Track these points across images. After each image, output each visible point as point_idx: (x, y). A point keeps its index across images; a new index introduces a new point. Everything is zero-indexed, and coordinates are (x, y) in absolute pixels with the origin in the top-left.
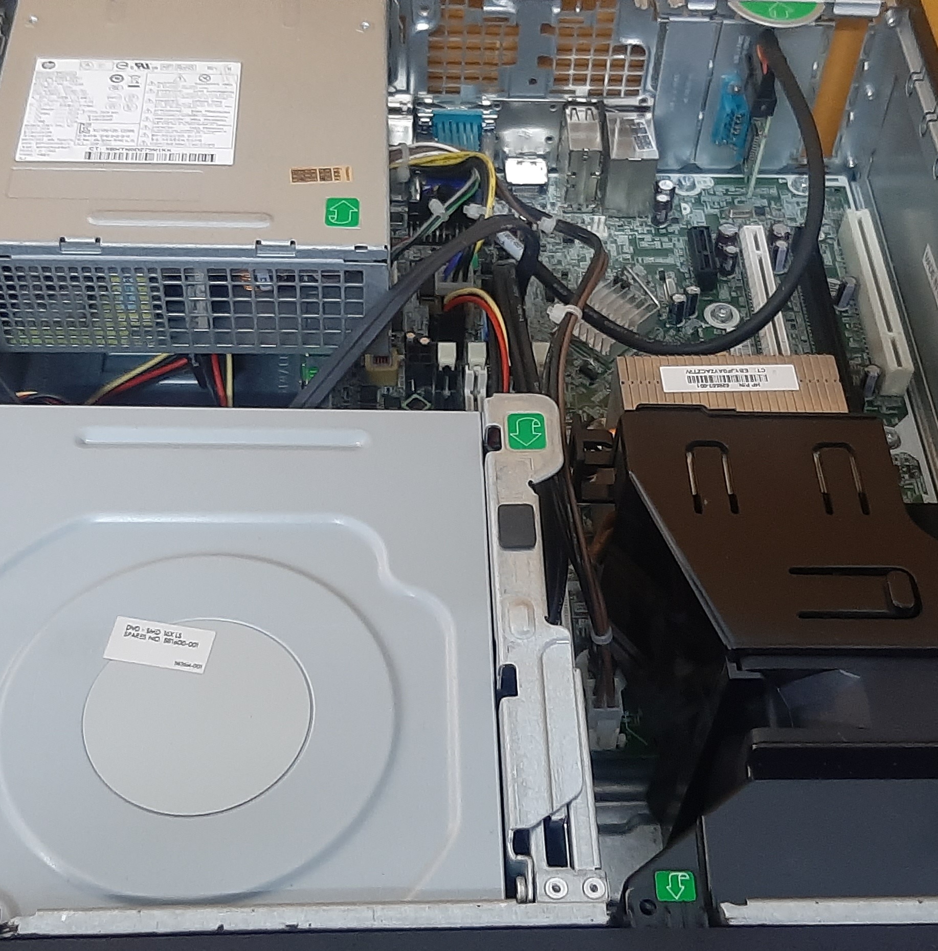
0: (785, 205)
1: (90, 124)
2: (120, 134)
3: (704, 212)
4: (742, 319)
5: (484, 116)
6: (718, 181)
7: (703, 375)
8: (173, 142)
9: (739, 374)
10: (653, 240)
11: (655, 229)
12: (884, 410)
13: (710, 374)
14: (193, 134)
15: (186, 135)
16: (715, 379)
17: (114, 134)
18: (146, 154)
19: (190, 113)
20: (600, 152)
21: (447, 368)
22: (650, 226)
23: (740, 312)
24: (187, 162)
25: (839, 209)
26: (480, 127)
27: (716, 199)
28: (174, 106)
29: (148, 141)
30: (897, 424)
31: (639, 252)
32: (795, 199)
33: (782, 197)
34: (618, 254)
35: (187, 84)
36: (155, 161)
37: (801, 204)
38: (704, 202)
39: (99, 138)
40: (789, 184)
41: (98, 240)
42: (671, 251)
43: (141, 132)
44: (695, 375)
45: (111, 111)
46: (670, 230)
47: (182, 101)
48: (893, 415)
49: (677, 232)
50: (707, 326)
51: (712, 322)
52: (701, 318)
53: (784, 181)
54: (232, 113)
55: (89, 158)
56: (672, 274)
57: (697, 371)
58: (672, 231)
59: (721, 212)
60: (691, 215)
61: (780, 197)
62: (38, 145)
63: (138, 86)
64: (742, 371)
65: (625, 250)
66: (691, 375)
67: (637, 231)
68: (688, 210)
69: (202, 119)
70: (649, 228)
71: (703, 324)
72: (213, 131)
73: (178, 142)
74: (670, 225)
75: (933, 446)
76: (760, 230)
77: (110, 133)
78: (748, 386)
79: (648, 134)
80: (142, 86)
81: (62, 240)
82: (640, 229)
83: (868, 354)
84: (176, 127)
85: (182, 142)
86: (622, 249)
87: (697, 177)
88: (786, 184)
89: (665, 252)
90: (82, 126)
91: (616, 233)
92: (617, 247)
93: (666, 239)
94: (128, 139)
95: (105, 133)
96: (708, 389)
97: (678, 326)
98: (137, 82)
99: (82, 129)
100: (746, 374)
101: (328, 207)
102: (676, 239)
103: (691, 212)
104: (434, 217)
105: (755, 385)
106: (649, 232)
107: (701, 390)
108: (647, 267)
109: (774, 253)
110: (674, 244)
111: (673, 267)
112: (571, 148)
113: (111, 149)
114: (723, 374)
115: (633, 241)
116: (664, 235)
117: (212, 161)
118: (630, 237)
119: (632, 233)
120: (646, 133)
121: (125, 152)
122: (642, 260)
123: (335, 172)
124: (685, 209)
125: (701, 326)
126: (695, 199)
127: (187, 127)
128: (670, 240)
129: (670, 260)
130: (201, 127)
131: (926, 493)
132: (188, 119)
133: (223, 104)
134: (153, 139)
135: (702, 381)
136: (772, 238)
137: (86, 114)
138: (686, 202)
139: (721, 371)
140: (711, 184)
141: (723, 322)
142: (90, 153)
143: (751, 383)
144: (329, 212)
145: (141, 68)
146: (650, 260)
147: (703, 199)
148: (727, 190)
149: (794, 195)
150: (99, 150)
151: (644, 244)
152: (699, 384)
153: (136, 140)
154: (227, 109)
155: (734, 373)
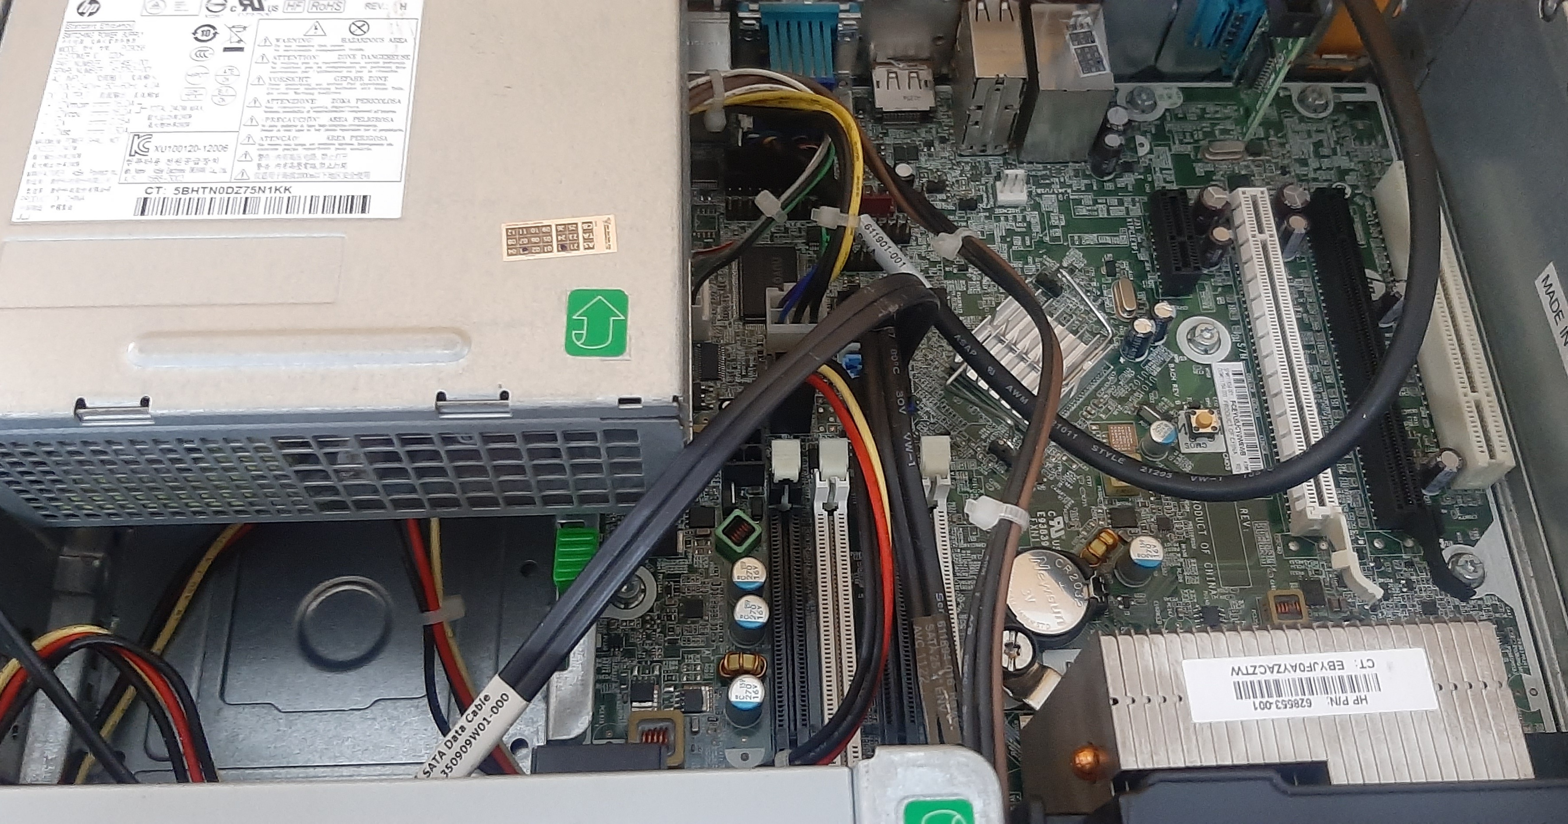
0: (1290, 134)
1: (150, 135)
2: (201, 154)
3: (1170, 150)
4: (1234, 344)
5: (841, 15)
6: (1189, 95)
7: (1262, 678)
8: (295, 170)
9: (1328, 674)
10: (1095, 202)
11: (1098, 181)
12: (1457, 515)
13: (1276, 676)
14: (332, 151)
15: (319, 153)
16: (1284, 688)
17: (193, 156)
18: (247, 199)
19: (329, 106)
20: (1024, 79)
21: (786, 481)
22: (1089, 177)
23: (1231, 333)
24: (319, 215)
25: (1370, 144)
26: (834, 31)
27: (1188, 127)
28: (302, 89)
29: (251, 169)
30: (1478, 540)
31: (1074, 225)
32: (1303, 127)
33: (1286, 121)
34: (1043, 230)
35: (328, 41)
36: (261, 215)
37: (1314, 135)
38: (1170, 131)
39: (162, 165)
40: (1295, 98)
41: (145, 402)
42: (1121, 222)
43: (241, 150)
44: (1249, 678)
45: (188, 104)
46: (1121, 183)
47: (315, 78)
48: (1471, 524)
49: (1130, 188)
50: (1182, 358)
51: (1191, 353)
52: (1173, 345)
53: (1287, 93)
54: (405, 102)
55: (143, 213)
56: (1125, 265)
57: (1251, 670)
58: (1123, 185)
59: (1197, 149)
60: (1151, 156)
61: (1281, 122)
62: (56, 186)
63: (241, 49)
64: (1332, 666)
65: (1054, 222)
66: (1241, 678)
67: (1070, 186)
68: (1147, 148)
69: (350, 116)
70: (1086, 181)
71: (1176, 356)
72: (366, 145)
73: (303, 170)
74: (1120, 176)
75: (1533, 581)
76: (1262, 194)
77: (184, 155)
78: (1346, 703)
79: (1097, 43)
80: (248, 48)
81: (80, 404)
82: (1074, 182)
83: (1427, 406)
84: (307, 138)
85: (310, 171)
86: (1049, 219)
87: (1158, 87)
88: (1290, 96)
89: (1113, 225)
90: (136, 141)
91: (1039, 191)
92: (1041, 215)
93: (1114, 201)
94: (216, 167)
95: (176, 156)
96: (1274, 713)
97: (1138, 360)
98: (240, 41)
99: (135, 148)
100: (1341, 673)
101: (571, 312)
102: (1130, 199)
103: (1151, 152)
104: (763, 218)
105: (1358, 701)
106: (1089, 188)
107: (1261, 715)
108: (1088, 252)
109: (1285, 236)
110: (1127, 208)
111: (1126, 252)
112: (977, 76)
113: (185, 191)
114: (1299, 674)
115: (1065, 206)
116: (1110, 193)
117: (363, 211)
118: (1060, 196)
119: (1063, 190)
120: (1093, 42)
121: (208, 196)
122: (1080, 238)
123: (585, 231)
124: (1142, 145)
125: (1172, 361)
126: (1157, 126)
127: (321, 137)
128: (1121, 203)
129: (1122, 240)
130: (348, 135)
131: (1527, 671)
132: (324, 118)
133: (389, 84)
134: (259, 166)
135: (1262, 696)
136: (1282, 211)
137: (145, 113)
138: (1144, 134)
139: (1294, 668)
140: (1178, 100)
141: (1206, 352)
142: (145, 199)
143: (1352, 697)
144: (572, 325)
145: (249, 9)
146: (1091, 239)
147: (1168, 126)
148: (1204, 110)
149: (1302, 119)
150: (162, 194)
151: (1083, 211)
152: (1257, 702)
153: (229, 170)
154: (396, 95)
155: (1317, 674)
